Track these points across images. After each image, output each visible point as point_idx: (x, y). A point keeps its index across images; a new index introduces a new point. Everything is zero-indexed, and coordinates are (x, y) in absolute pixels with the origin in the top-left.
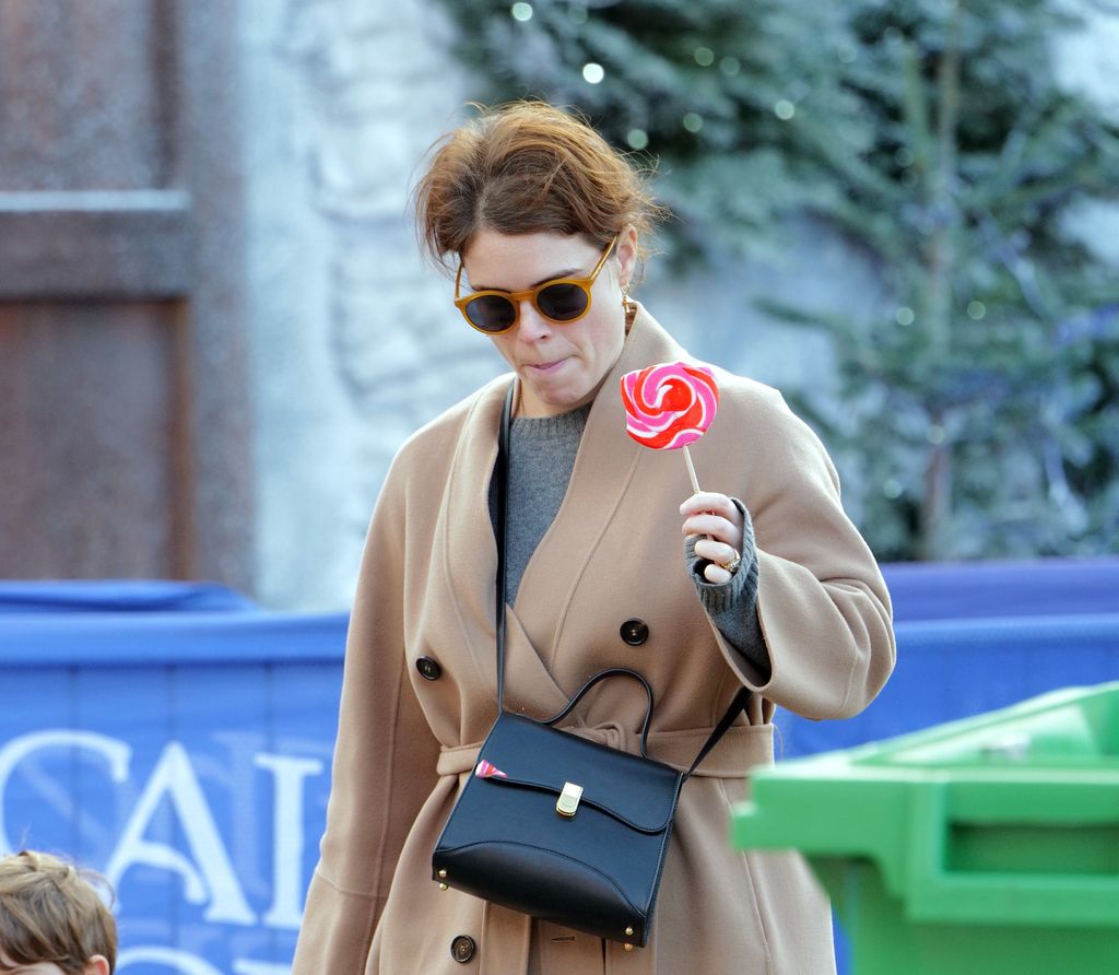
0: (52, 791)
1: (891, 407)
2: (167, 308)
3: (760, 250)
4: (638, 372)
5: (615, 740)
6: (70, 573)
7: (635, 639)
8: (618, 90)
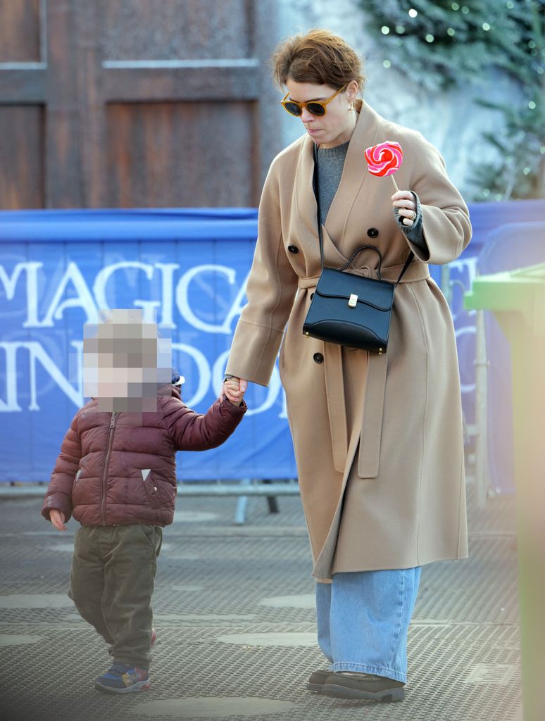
0: (207, 288)
1: (526, 140)
2: (250, 104)
3: (476, 80)
4: (371, 148)
5: (367, 273)
6: (214, 205)
7: (373, 235)
8: (423, 20)
